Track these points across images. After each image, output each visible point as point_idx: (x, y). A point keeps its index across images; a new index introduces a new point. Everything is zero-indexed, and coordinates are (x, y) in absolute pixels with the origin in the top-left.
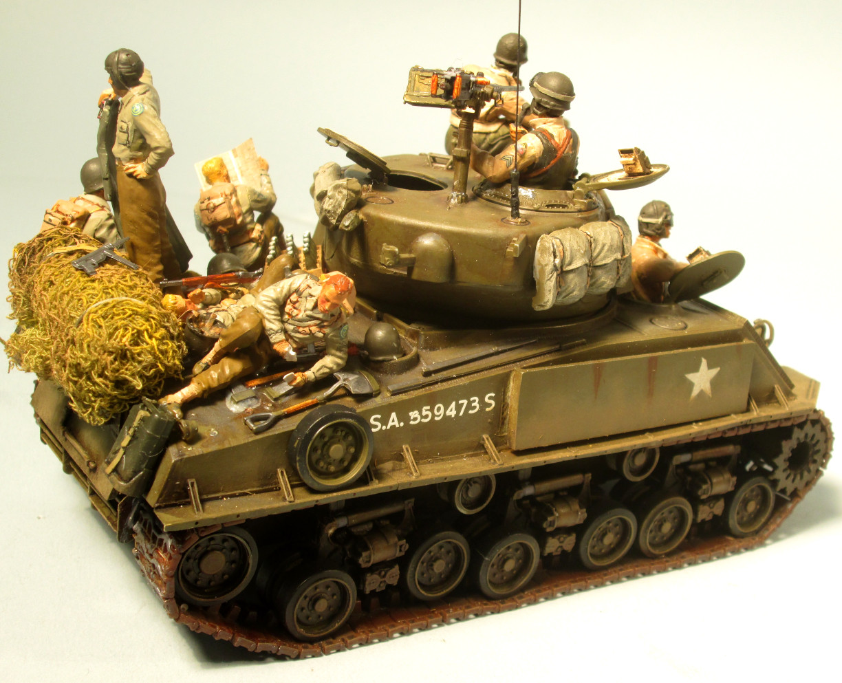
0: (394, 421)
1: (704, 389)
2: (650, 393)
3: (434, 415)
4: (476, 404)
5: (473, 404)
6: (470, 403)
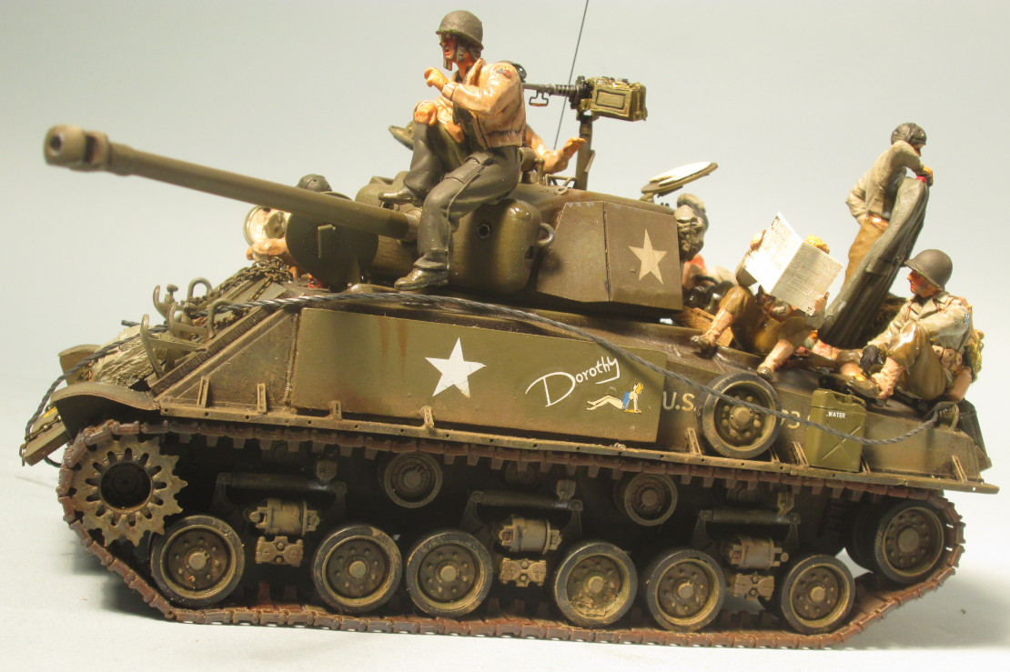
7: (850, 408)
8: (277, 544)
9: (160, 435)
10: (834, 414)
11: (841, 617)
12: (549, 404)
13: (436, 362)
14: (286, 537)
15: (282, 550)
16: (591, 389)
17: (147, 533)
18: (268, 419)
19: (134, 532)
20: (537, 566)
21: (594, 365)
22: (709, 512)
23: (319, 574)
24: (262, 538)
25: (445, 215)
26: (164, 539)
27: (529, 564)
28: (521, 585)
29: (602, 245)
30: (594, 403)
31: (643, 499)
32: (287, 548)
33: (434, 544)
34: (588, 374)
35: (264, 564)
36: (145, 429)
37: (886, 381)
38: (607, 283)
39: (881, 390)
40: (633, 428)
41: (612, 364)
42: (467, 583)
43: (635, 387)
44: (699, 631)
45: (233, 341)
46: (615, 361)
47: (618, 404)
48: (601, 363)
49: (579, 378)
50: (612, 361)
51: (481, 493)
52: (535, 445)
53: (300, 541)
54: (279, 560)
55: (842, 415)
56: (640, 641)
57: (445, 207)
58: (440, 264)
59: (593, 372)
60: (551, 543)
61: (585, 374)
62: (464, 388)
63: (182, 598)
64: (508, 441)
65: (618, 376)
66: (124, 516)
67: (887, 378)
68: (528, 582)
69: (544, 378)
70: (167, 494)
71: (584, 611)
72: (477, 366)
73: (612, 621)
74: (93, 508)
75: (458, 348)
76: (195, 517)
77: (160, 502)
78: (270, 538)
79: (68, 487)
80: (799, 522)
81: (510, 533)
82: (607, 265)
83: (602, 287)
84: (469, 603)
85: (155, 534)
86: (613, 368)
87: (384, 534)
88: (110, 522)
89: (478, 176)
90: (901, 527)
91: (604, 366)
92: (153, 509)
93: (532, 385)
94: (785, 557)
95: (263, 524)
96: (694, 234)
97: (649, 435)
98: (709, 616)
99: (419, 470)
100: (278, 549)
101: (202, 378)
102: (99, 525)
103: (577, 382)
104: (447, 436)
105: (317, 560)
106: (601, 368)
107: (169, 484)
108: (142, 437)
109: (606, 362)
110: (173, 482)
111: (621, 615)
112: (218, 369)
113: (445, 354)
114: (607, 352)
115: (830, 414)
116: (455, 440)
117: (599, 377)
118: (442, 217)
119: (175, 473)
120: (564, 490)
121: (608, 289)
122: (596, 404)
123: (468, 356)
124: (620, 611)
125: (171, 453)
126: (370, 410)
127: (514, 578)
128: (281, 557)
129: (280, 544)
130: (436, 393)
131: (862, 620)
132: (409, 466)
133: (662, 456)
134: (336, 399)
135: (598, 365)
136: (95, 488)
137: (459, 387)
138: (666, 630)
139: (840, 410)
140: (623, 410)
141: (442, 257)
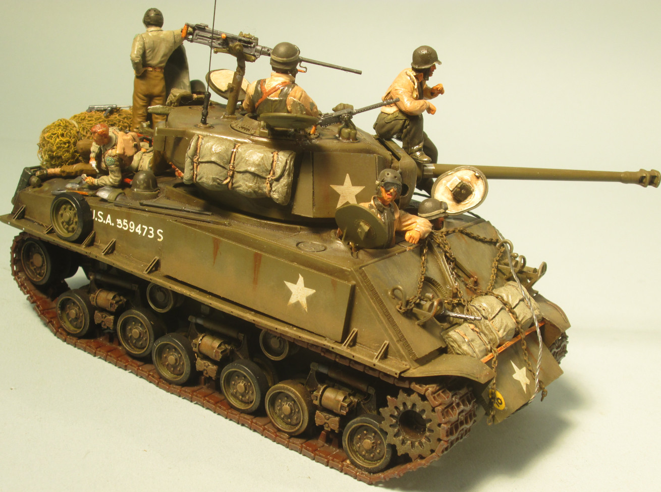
0: (109, 220)
1: (300, 301)
2: (255, 281)
3: (129, 228)
4: (152, 232)
5: (151, 232)
6: (149, 230)
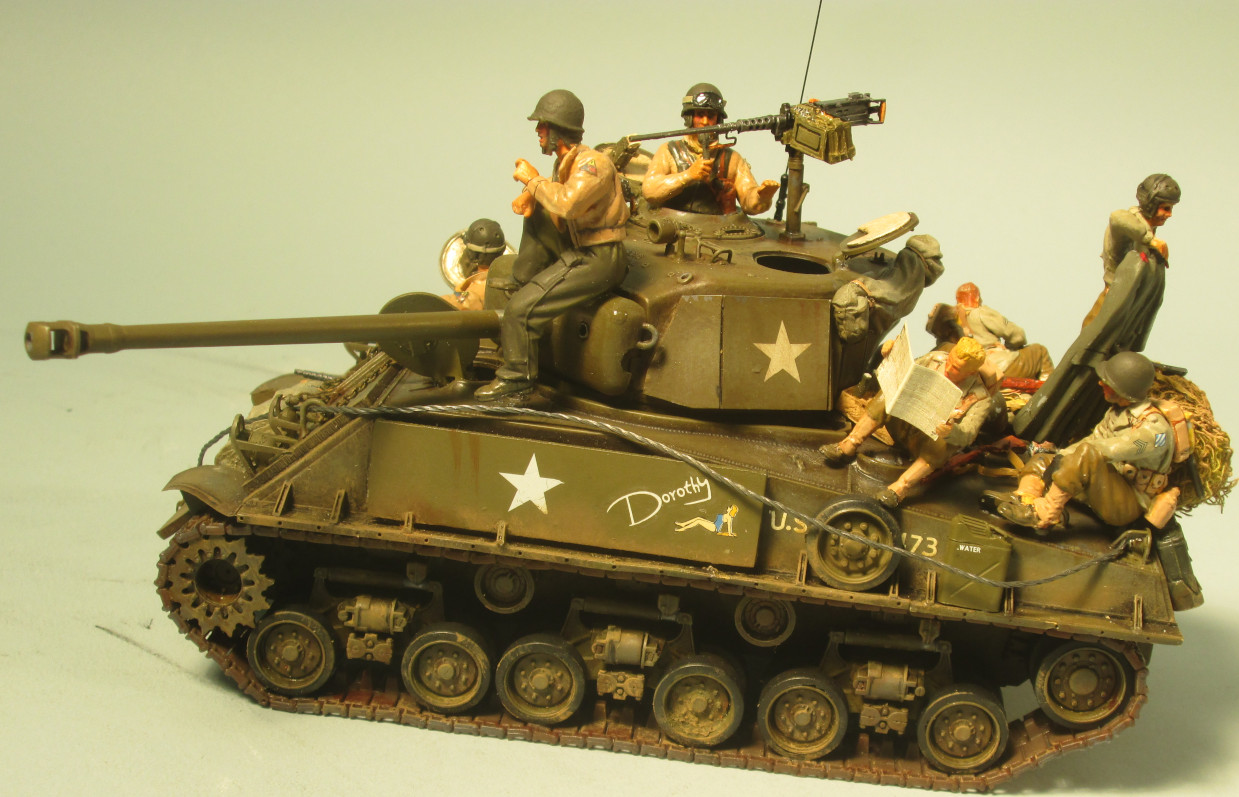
7: (988, 542)
8: (367, 641)
9: (245, 537)
10: (967, 548)
11: (989, 761)
12: (633, 524)
13: (511, 478)
14: (375, 636)
15: (372, 647)
16: (679, 510)
17: (239, 626)
18: (339, 530)
19: (227, 624)
20: (633, 682)
21: (682, 486)
22: (841, 634)
23: (407, 674)
24: (352, 635)
25: (523, 324)
26: (256, 631)
27: (625, 679)
28: (616, 697)
29: (717, 346)
30: (682, 525)
31: (758, 618)
32: (376, 647)
33: (522, 653)
34: (676, 495)
35: (354, 660)
36: (230, 532)
37: (1047, 509)
38: (720, 387)
39: (1039, 519)
40: (728, 551)
41: (702, 485)
42: (562, 690)
43: (729, 510)
44: (818, 760)
45: (316, 445)
46: (706, 482)
47: (710, 526)
48: (689, 483)
49: (666, 498)
50: (702, 481)
51: (582, 600)
52: (614, 567)
53: (389, 640)
54: (369, 657)
55: (977, 550)
56: (745, 765)
57: (522, 316)
58: (519, 375)
59: (681, 492)
60: (646, 660)
61: (672, 494)
62: (542, 504)
63: (276, 687)
64: (585, 562)
65: (710, 497)
66: (217, 609)
67: (1049, 506)
68: (625, 696)
69: (627, 497)
70: (255, 590)
71: (687, 730)
72: (554, 483)
73: (715, 742)
74: (188, 600)
75: (533, 464)
76: (285, 612)
77: (250, 599)
78: (360, 634)
79: (164, 580)
80: (950, 651)
81: (602, 646)
82: (721, 367)
83: (713, 393)
84: (562, 713)
85: (247, 627)
86: (704, 489)
87: (469, 640)
88: (204, 613)
89: (563, 280)
90: (1075, 667)
91: (694, 486)
92: (243, 604)
93: (614, 504)
94: (920, 690)
95: (351, 623)
96: (852, 320)
97: (746, 560)
98: (828, 746)
99: (511, 577)
100: (367, 646)
101: (285, 483)
102: (195, 616)
103: (663, 502)
104: (520, 553)
105: (404, 661)
106: (690, 489)
107: (257, 582)
108: (229, 538)
109: (695, 482)
110: (261, 580)
111: (726, 737)
112: (300, 475)
113: (521, 469)
114: (696, 472)
115: (962, 548)
116: (528, 557)
117: (688, 498)
118: (520, 327)
119: (261, 571)
120: (665, 605)
121: (720, 395)
122: (684, 526)
123: (544, 472)
124: (724, 733)
125: (258, 553)
126: (444, 522)
127: (609, 691)
128: (371, 654)
129: (370, 643)
130: (512, 508)
131: (1013, 766)
132: (501, 572)
133: (756, 584)
134: (410, 510)
135: (687, 486)
136: (189, 582)
137: (536, 503)
138: (780, 755)
139: (976, 544)
140: (716, 532)
141: (520, 367)
